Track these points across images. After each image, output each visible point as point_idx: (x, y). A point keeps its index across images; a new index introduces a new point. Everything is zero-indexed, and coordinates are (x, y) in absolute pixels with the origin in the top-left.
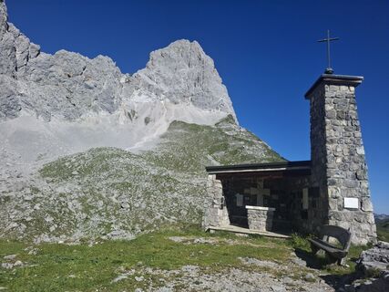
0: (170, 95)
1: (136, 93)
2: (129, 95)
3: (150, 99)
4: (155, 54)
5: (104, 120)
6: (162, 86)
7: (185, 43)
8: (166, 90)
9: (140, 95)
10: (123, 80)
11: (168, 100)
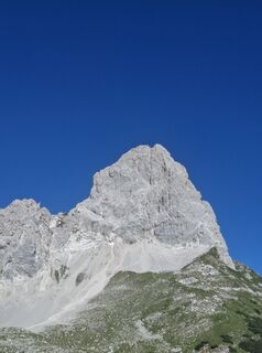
0: (122, 232)
1: (73, 238)
2: (62, 243)
3: (93, 243)
4: (100, 177)
5: (20, 288)
6: (111, 220)
7: (143, 150)
8: (117, 224)
9: (78, 240)
10: (53, 224)
11: (119, 240)
